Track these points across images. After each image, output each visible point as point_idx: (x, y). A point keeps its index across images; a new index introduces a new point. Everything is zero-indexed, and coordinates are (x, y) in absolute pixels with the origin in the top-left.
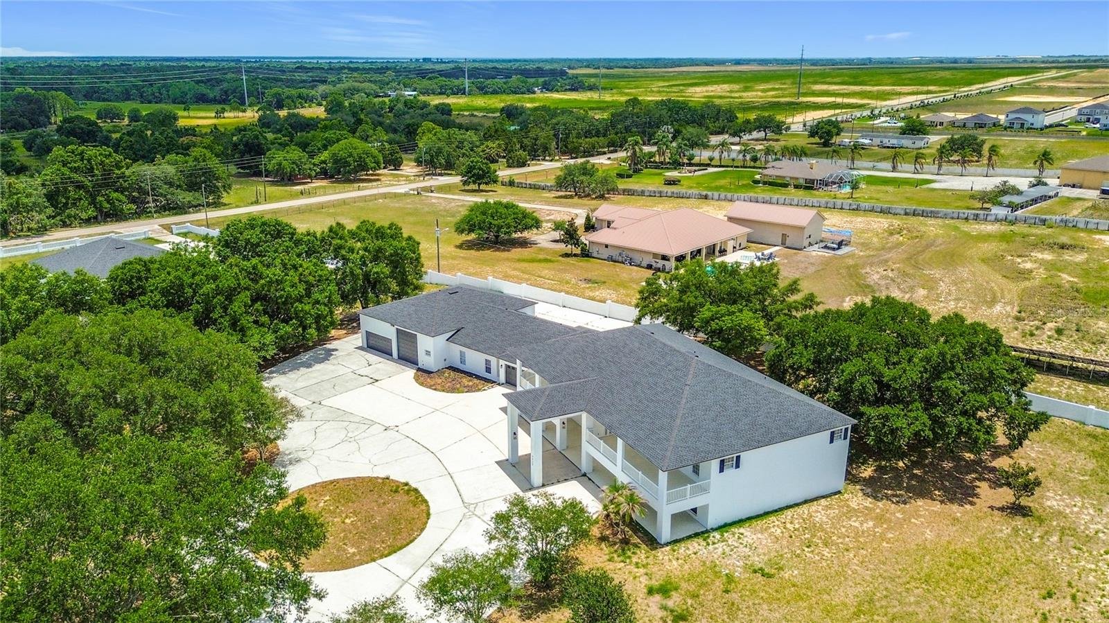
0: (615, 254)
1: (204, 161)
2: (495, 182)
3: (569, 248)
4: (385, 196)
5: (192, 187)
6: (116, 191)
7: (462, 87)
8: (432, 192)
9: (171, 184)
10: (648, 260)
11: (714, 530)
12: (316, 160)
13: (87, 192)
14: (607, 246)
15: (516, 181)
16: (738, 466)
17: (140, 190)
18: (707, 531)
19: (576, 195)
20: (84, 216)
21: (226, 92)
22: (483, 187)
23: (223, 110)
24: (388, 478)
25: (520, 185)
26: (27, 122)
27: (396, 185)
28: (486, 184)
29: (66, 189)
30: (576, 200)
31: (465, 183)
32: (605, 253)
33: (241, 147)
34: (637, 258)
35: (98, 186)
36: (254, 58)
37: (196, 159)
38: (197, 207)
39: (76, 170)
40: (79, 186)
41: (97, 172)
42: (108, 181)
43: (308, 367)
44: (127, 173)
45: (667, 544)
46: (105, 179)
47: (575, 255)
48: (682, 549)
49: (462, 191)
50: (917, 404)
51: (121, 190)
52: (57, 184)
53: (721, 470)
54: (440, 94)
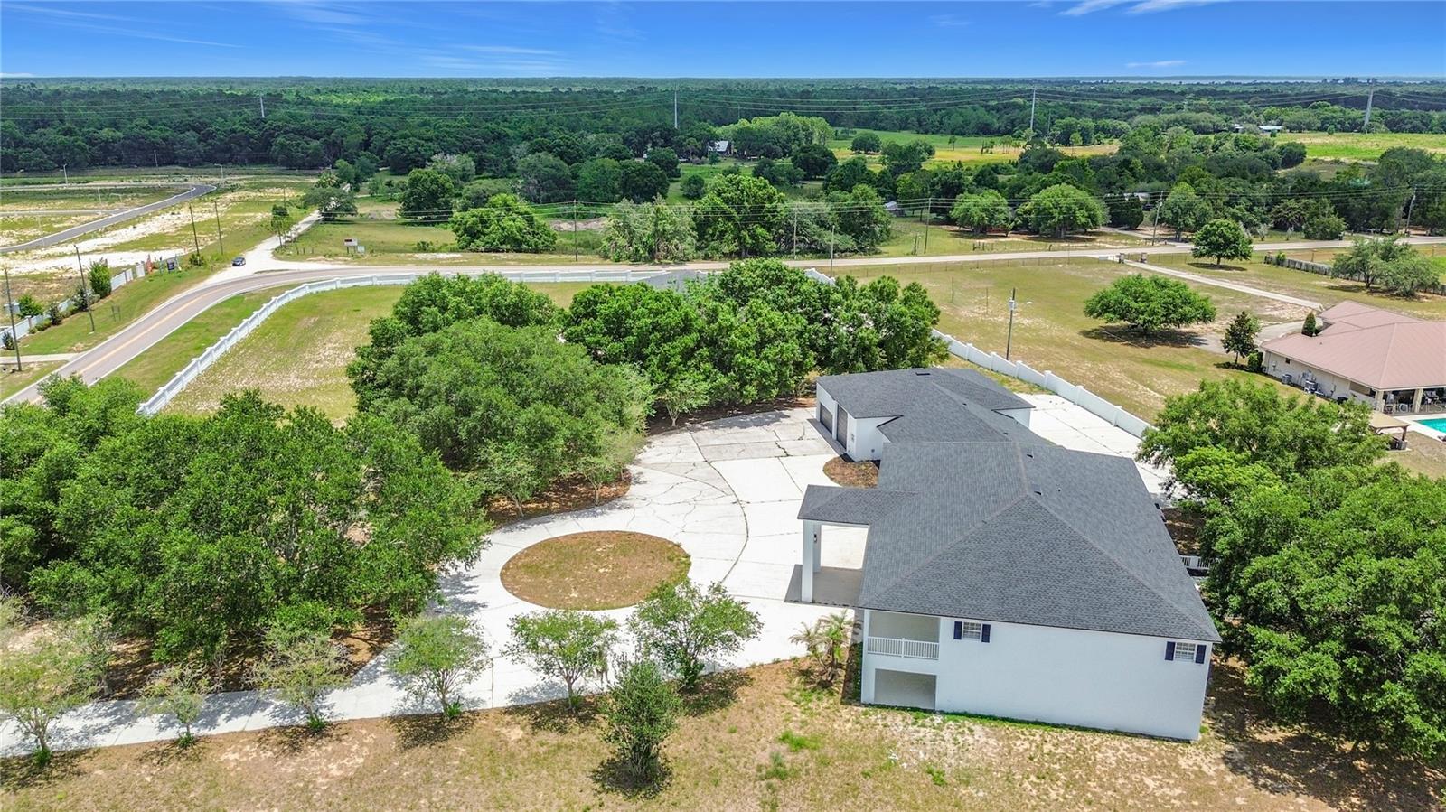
0: (1296, 374)
1: (865, 200)
2: (1245, 256)
3: (1232, 356)
4: (1069, 260)
5: (845, 228)
6: (763, 226)
7: (1359, 121)
8: (1142, 261)
9: (822, 224)
10: (1342, 391)
11: (942, 713)
12: (1020, 210)
13: (736, 224)
14: (1288, 361)
15: (1287, 258)
16: (986, 638)
17: (789, 228)
18: (933, 712)
19: (1368, 287)
20: (726, 250)
21: (1013, 121)
22: (1224, 262)
23: (992, 144)
24: (678, 546)
25: (1293, 266)
26: (780, 149)
27: (1107, 248)
28: (1229, 257)
29: (716, 220)
30: (1363, 295)
31: (1197, 254)
32: (1283, 370)
33: (938, 187)
34: (1328, 386)
35: (746, 221)
36: (1094, 78)
37: (856, 198)
38: (841, 252)
39: (726, 201)
40: (729, 218)
41: (746, 204)
42: (758, 214)
43: (742, 428)
44: (781, 207)
45: (866, 705)
46: (755, 212)
47: (1241, 368)
48: (876, 717)
49: (1193, 264)
50: (1334, 645)
51: (768, 226)
52: (708, 213)
53: (958, 636)
54: (1320, 129)
